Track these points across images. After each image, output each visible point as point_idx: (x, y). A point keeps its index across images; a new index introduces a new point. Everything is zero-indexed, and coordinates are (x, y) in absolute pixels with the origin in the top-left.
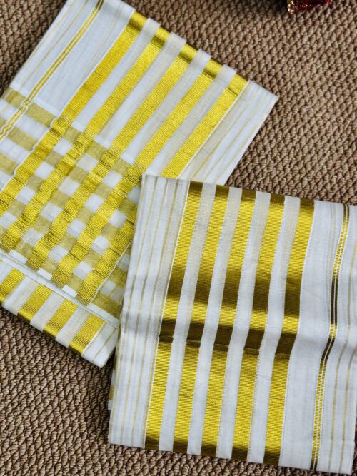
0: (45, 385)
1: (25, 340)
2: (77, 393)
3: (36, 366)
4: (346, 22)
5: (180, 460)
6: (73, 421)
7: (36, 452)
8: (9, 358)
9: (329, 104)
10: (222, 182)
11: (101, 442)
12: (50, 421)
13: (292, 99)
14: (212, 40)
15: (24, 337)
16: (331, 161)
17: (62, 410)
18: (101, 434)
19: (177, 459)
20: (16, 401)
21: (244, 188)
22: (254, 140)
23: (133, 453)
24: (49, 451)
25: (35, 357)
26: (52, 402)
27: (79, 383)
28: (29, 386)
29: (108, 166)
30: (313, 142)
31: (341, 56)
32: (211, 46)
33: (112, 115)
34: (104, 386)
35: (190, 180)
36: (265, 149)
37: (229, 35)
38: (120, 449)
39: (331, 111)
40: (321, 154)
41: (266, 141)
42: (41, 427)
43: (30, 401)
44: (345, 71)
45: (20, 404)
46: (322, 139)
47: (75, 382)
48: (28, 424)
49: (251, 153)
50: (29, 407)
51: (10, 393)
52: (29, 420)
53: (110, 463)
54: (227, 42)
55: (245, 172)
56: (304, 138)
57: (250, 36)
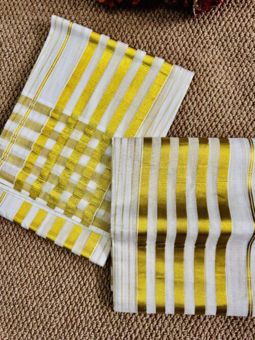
0: (71, 278)
2: (91, 281)
3: (64, 267)
4: (231, 18)
5: (161, 317)
6: (91, 299)
7: (71, 321)
8: (47, 264)
9: (227, 74)
10: (164, 135)
11: (110, 311)
12: (77, 300)
13: (203, 73)
14: (145, 44)
15: (53, 250)
16: (234, 111)
17: (83, 292)
18: (109, 305)
19: (159, 317)
20: (54, 290)
21: (179, 137)
22: (182, 104)
23: (131, 316)
24: (79, 319)
25: (62, 261)
26: (76, 288)
27: (91, 275)
28: (61, 280)
29: (89, 136)
30: (220, 99)
31: (231, 41)
32: (145, 47)
33: (87, 102)
34: (107, 275)
35: (143, 137)
37: (156, 39)
38: (123, 314)
39: (229, 77)
40: (227, 107)
41: (190, 104)
42: (72, 304)
44: (234, 51)
45: (57, 291)
46: (226, 97)
47: (89, 274)
48: (64, 303)
49: (181, 113)
50: (63, 292)
51: (51, 285)
52: (64, 301)
53: (117, 324)
54: (155, 43)
55: (179, 126)
56: (215, 98)
57: (169, 37)
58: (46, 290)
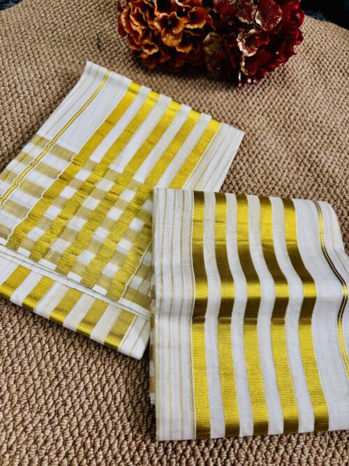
0: (82, 388)
1: (57, 345)
2: (117, 393)
3: (71, 370)
4: (273, 94)
5: (233, 446)
6: (116, 424)
8: (43, 366)
9: (277, 141)
11: (148, 442)
12: (91, 427)
13: (252, 137)
15: (57, 343)
16: (290, 175)
17: (103, 413)
18: (146, 432)
19: (229, 445)
20: (52, 411)
21: (234, 193)
22: (232, 164)
23: (185, 447)
24: (94, 462)
25: (69, 361)
26: (91, 407)
27: (117, 382)
28: (66, 392)
32: (191, 104)
35: (193, 189)
36: (241, 169)
38: (170, 446)
39: (279, 145)
40: (282, 170)
41: (242, 164)
42: (82, 436)
43: (67, 408)
45: (57, 413)
46: (279, 161)
47: (113, 380)
48: (68, 434)
49: (232, 172)
50: (67, 415)
51: (46, 404)
52: (68, 430)
55: (231, 185)
56: (267, 161)
57: (213, 102)
58: (37, 412)
